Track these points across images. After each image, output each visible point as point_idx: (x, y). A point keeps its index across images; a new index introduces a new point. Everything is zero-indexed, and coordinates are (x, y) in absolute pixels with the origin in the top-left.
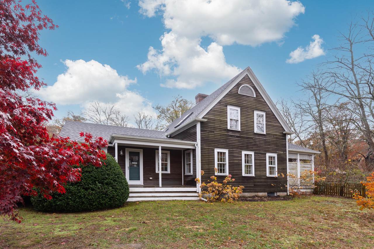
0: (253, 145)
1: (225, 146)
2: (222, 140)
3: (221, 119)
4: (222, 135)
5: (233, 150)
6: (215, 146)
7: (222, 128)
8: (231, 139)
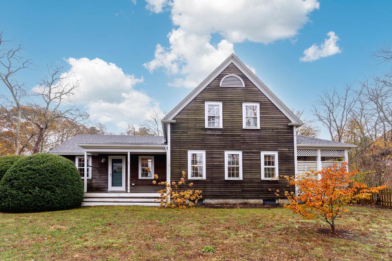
0: (240, 143)
1: (202, 146)
2: (197, 141)
3: (197, 117)
4: (197, 135)
5: (212, 150)
6: (188, 148)
7: (198, 127)
8: (210, 139)
